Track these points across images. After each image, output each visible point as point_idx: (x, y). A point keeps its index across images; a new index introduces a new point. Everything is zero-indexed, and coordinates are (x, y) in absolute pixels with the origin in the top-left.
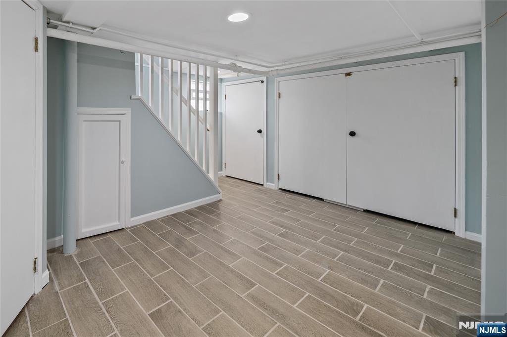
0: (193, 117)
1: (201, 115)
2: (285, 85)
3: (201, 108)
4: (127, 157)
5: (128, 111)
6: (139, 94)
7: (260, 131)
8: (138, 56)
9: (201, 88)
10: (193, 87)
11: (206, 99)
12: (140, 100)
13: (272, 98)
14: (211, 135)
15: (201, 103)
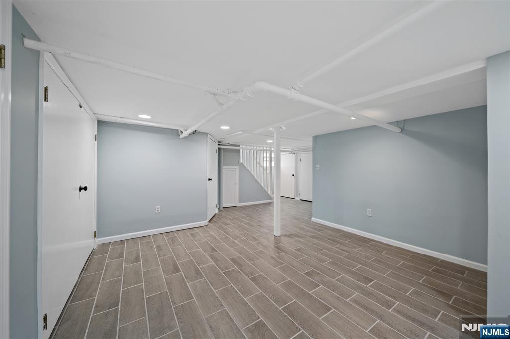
0: (262, 169)
1: (265, 168)
2: (303, 155)
3: (265, 165)
4: (237, 182)
5: (238, 167)
6: (241, 161)
7: (293, 175)
8: (241, 150)
9: (268, 155)
10: (265, 155)
11: (267, 161)
12: (242, 163)
13: (298, 160)
14: (269, 176)
15: (265, 162)
